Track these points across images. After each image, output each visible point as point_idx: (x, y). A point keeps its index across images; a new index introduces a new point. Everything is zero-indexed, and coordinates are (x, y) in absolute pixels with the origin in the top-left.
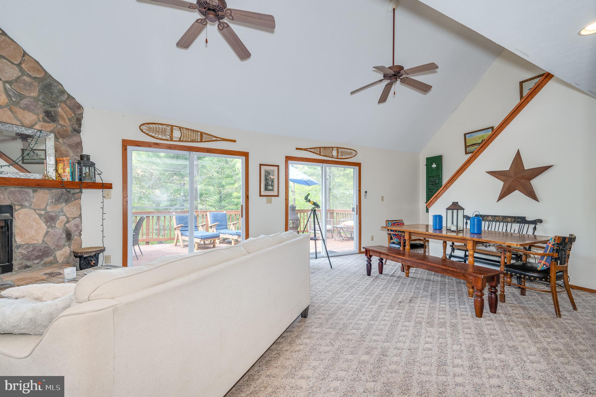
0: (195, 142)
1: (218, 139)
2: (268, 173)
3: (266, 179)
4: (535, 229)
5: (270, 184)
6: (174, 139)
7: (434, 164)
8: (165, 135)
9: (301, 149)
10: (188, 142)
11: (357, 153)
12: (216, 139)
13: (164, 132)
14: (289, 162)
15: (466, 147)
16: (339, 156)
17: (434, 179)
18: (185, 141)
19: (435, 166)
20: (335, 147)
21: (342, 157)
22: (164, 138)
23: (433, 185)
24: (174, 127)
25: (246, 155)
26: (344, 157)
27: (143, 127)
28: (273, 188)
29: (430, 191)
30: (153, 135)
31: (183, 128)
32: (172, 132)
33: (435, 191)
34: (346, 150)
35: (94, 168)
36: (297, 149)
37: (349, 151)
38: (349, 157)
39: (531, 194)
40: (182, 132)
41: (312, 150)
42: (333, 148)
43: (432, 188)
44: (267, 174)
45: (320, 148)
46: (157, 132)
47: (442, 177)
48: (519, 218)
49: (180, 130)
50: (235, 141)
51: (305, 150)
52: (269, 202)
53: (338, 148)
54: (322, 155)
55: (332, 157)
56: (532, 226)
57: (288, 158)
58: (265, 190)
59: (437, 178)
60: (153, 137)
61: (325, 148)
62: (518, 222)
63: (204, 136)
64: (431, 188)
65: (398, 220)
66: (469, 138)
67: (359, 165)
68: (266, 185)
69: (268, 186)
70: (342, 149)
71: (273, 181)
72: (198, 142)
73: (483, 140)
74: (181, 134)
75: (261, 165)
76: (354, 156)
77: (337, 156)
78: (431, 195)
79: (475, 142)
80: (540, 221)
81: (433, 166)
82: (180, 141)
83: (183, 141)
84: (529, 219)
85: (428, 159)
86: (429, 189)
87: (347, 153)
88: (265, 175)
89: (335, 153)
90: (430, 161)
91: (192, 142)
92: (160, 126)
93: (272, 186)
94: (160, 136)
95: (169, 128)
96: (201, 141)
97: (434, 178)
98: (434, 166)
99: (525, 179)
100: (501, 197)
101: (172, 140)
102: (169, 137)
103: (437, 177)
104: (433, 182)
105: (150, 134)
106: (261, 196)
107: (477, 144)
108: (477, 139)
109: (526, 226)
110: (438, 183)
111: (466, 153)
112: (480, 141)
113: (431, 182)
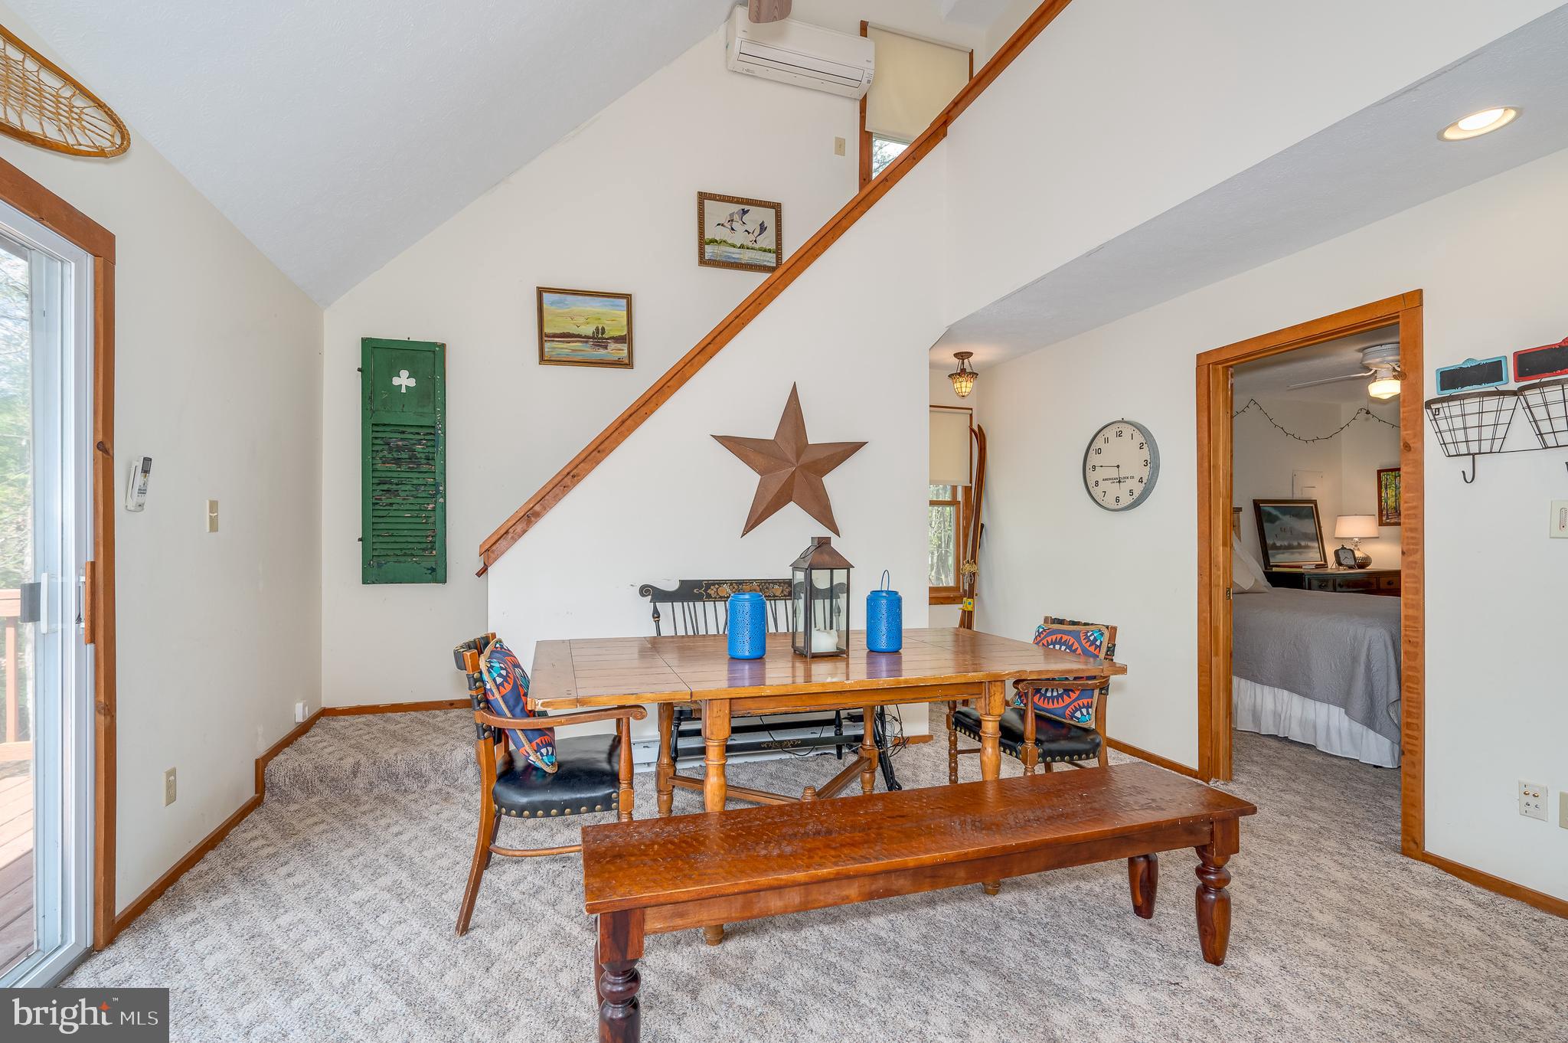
7: (404, 373)
15: (543, 336)
17: (402, 439)
19: (412, 383)
23: (398, 461)
29: (385, 487)
33: (408, 487)
43: (395, 475)
59: (419, 437)
64: (389, 474)
66: (553, 308)
73: (597, 329)
76: (91, 156)
78: (391, 504)
79: (572, 329)
81: (396, 381)
85: (371, 348)
86: (376, 481)
90: (382, 355)
97: (403, 432)
98: (404, 380)
99: (813, 473)
100: (754, 521)
103: (422, 431)
104: (399, 449)
107: (579, 336)
108: (582, 320)
110: (426, 458)
111: (543, 360)
112: (588, 330)
113: (390, 450)
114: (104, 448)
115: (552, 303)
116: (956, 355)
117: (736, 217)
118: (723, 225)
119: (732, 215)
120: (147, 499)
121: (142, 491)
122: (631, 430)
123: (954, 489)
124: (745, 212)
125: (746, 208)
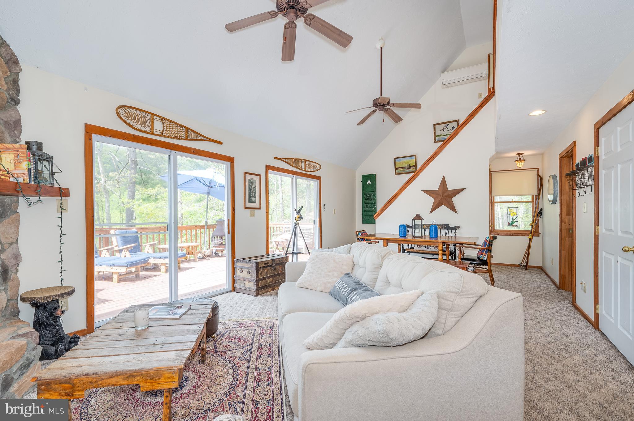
0: (179, 139)
1: (205, 139)
2: (251, 182)
3: (250, 190)
4: (456, 232)
5: (253, 195)
6: (154, 133)
7: (369, 181)
8: (145, 126)
9: (278, 159)
10: (171, 138)
11: (321, 167)
12: (202, 138)
13: (143, 121)
14: (269, 171)
15: (396, 169)
16: (306, 169)
17: (369, 195)
18: (168, 137)
19: (370, 183)
20: (303, 160)
21: (308, 170)
22: (143, 129)
23: (368, 199)
24: (155, 117)
25: (231, 160)
26: (310, 170)
27: (121, 111)
28: (256, 199)
29: (366, 204)
30: (131, 123)
31: (164, 119)
32: (152, 122)
33: (370, 204)
34: (311, 163)
35: (52, 163)
36: (275, 158)
37: (314, 164)
38: (315, 170)
39: (453, 208)
40: (164, 124)
41: (286, 161)
42: (302, 160)
44: (250, 184)
45: (293, 159)
46: (136, 120)
47: (376, 193)
48: (445, 225)
49: (163, 121)
50: (221, 143)
51: (282, 160)
52: (252, 215)
53: (305, 160)
54: (294, 167)
55: (301, 169)
56: (454, 231)
57: (269, 168)
58: (249, 202)
60: (131, 126)
61: (296, 159)
62: (445, 229)
63: (189, 133)
64: (367, 202)
65: (363, 231)
67: (319, 178)
68: (250, 196)
69: (251, 197)
70: (308, 162)
71: (255, 192)
72: (182, 139)
73: (408, 165)
74: (164, 126)
75: (245, 173)
76: (319, 170)
77: (305, 169)
79: (402, 166)
80: (458, 227)
81: (368, 183)
82: (162, 135)
83: (165, 136)
84: (451, 226)
85: (364, 177)
86: (364, 203)
87: (313, 167)
88: (249, 185)
89: (303, 165)
90: (365, 178)
91: (177, 138)
92: (138, 112)
93: (255, 197)
94: (139, 126)
95: (149, 117)
96: (186, 139)
97: (369, 193)
98: (369, 183)
99: (449, 197)
100: (433, 210)
101: (152, 133)
102: (149, 128)
103: (372, 193)
104: (368, 197)
105: (128, 121)
106: (245, 208)
107: (404, 167)
108: (405, 163)
109: (450, 231)
110: (373, 198)
111: (396, 174)
112: (406, 165)
113: (367, 197)
114: (320, 204)
115: (398, 161)
116: (517, 154)
117: (445, 127)
118: (441, 131)
119: (444, 127)
120: (325, 209)
121: (324, 209)
122: (403, 191)
123: (533, 197)
124: (447, 125)
125: (448, 124)
